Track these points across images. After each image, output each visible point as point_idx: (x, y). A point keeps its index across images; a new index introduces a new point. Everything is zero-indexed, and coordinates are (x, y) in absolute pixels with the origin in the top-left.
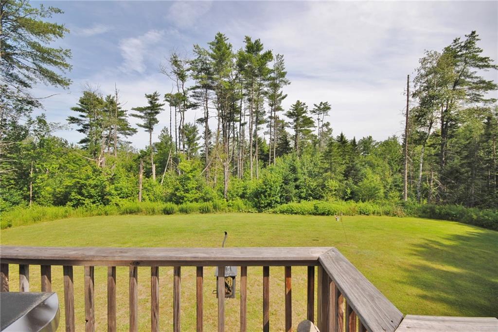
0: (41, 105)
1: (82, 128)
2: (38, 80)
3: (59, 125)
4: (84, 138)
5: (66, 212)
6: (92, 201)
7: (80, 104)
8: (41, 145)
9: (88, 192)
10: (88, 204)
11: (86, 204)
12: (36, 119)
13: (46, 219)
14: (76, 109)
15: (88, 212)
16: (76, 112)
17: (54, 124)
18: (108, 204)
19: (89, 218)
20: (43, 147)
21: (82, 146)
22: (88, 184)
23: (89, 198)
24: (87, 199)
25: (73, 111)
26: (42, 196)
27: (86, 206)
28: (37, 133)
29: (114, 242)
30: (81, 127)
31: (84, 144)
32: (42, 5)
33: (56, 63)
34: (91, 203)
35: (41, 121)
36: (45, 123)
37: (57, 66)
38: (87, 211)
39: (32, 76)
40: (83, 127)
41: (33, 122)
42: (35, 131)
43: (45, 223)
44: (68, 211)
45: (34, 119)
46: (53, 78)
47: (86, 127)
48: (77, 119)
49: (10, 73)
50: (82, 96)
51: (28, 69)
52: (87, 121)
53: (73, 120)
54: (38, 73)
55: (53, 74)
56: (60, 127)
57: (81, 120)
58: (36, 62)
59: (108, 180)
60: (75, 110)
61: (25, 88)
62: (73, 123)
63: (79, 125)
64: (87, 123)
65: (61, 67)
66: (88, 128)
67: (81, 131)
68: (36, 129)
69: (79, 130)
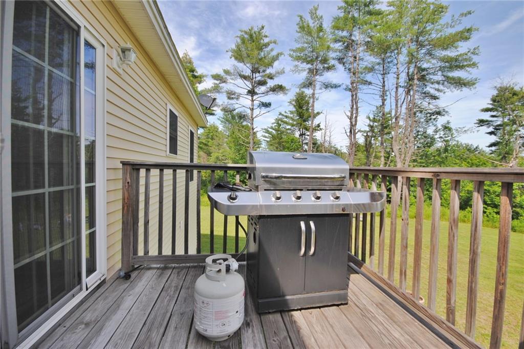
0: (447, 112)
1: (493, 130)
2: (446, 90)
3: (464, 129)
4: (494, 141)
5: (465, 216)
6: (495, 211)
7: (491, 102)
8: (446, 150)
9: (492, 200)
10: (490, 214)
11: (487, 213)
12: (441, 127)
13: (446, 219)
14: (487, 110)
15: (490, 222)
16: (486, 113)
17: (459, 129)
18: (517, 219)
19: (490, 229)
20: (448, 152)
21: (491, 150)
22: (491, 191)
23: (492, 207)
24: (490, 208)
25: (483, 113)
26: (444, 199)
27: (487, 215)
28: (442, 140)
29: (516, 260)
30: (491, 129)
31: (493, 148)
32: (454, 16)
33: (462, 67)
34: (495, 214)
35: (446, 128)
36: (450, 129)
37: (463, 70)
38: (488, 221)
39: (441, 87)
40: (495, 129)
41: (439, 130)
42: (441, 137)
43: (444, 222)
44: (467, 216)
45: (440, 127)
46: (460, 83)
47: (497, 128)
48: (487, 121)
49: (424, 91)
50: (495, 93)
51: (438, 83)
52: (499, 121)
53: (482, 122)
54: (446, 83)
55: (460, 79)
56: (465, 131)
57: (491, 121)
58: (445, 74)
59: (519, 189)
60: (485, 112)
61: (434, 101)
62: (482, 126)
63: (489, 127)
64: (499, 123)
65: (467, 69)
66: (499, 129)
67: (491, 133)
68: (441, 135)
69: (488, 133)
